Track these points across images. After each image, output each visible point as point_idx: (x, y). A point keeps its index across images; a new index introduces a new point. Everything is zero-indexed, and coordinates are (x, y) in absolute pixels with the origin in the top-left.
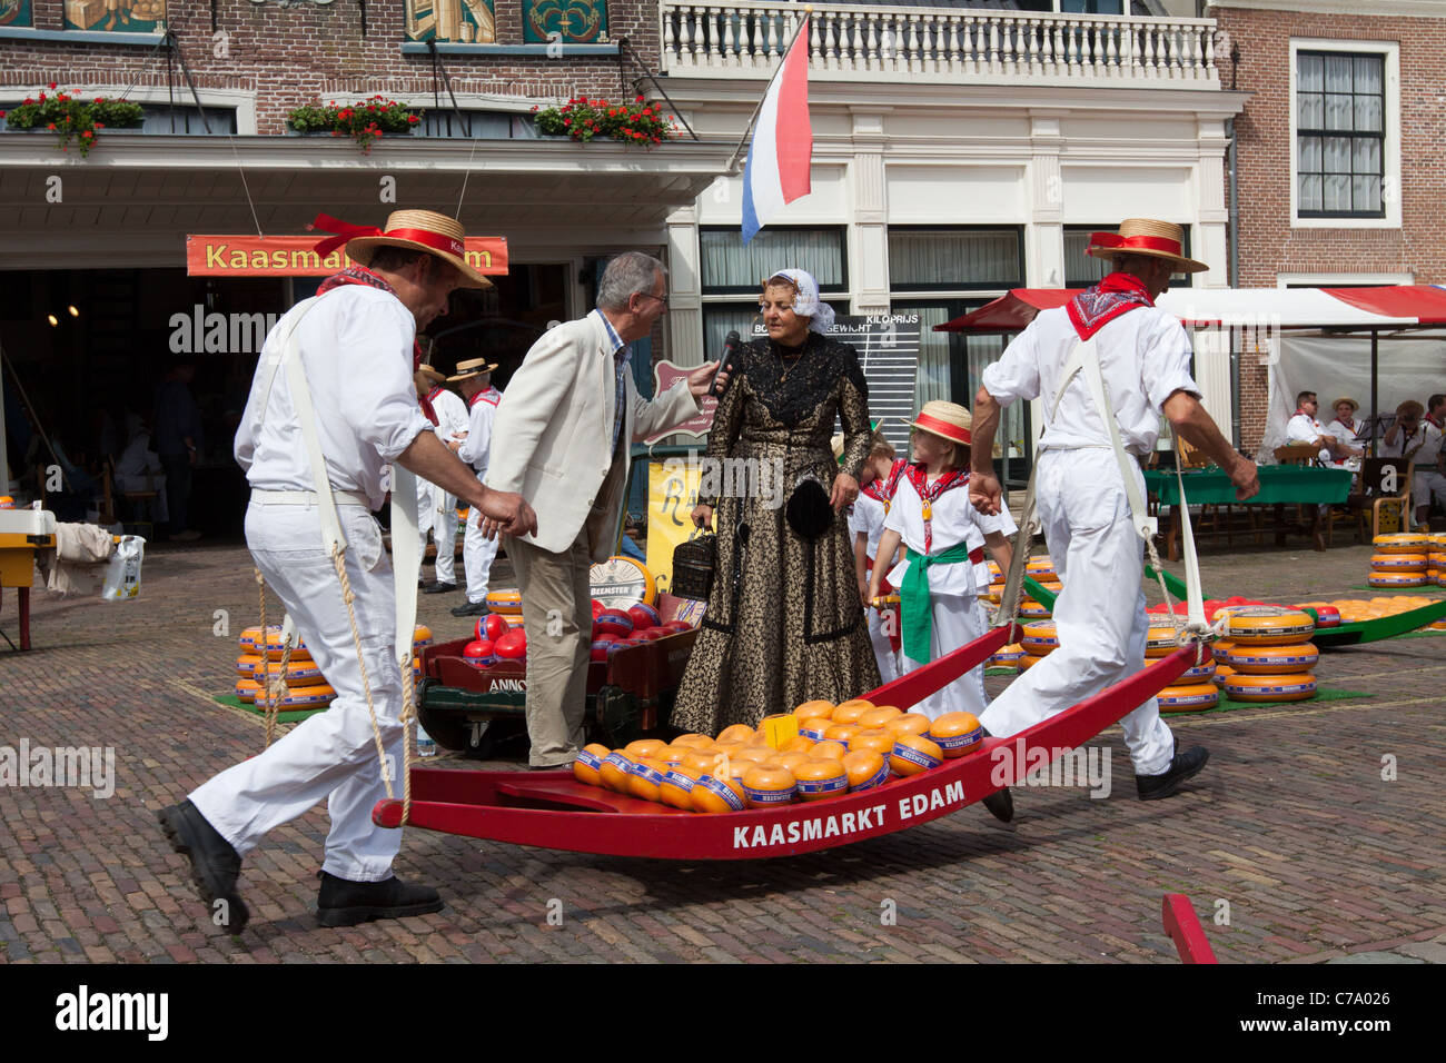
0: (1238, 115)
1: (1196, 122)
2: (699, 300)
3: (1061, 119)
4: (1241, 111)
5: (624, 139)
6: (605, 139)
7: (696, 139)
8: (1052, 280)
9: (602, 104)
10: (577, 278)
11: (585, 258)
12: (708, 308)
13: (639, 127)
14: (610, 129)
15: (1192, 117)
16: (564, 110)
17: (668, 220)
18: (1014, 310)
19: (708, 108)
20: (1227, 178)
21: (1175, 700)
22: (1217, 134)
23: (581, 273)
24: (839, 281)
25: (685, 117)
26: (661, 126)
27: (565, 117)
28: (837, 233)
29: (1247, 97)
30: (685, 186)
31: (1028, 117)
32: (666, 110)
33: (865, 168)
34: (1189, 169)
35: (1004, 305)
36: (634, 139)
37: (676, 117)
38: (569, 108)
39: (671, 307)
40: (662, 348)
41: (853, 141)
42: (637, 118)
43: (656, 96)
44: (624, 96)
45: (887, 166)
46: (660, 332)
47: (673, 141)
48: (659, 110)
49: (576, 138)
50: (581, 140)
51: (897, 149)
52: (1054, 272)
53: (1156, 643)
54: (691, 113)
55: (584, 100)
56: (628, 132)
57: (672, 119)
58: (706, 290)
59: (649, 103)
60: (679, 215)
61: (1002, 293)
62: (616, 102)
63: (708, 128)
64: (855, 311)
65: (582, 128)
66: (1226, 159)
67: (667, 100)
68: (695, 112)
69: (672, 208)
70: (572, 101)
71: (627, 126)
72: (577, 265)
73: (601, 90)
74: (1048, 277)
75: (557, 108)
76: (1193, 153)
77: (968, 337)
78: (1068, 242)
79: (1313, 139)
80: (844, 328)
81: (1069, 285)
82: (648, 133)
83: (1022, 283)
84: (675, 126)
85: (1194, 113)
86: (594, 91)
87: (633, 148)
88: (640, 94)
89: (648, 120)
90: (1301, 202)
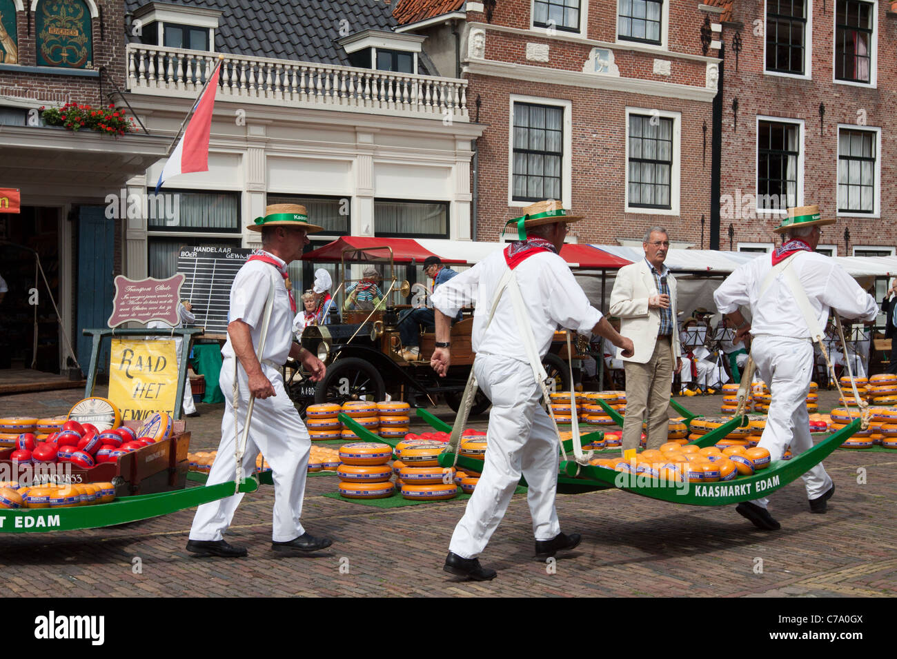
0: (479, 137)
1: (455, 140)
2: (145, 234)
3: (375, 134)
4: (481, 135)
5: (100, 131)
6: (89, 130)
7: (147, 133)
8: (367, 231)
9: (87, 108)
10: (66, 217)
11: (73, 204)
12: (152, 240)
13: (111, 124)
14: (91, 124)
15: (452, 137)
16: (62, 110)
17: (128, 183)
18: (343, 249)
19: (155, 114)
20: (472, 174)
21: (431, 493)
22: (466, 147)
23: (69, 213)
24: (235, 226)
25: (142, 120)
26: (125, 124)
27: (62, 115)
28: (236, 196)
29: (485, 128)
30: (139, 162)
31: (355, 131)
32: (130, 114)
33: (254, 158)
34: (450, 168)
35: (337, 245)
36: (107, 131)
37: (135, 119)
38: (65, 109)
39: (128, 238)
40: (120, 263)
41: (247, 140)
42: (110, 119)
43: (122, 104)
44: (101, 103)
45: (268, 156)
46: (120, 254)
47: (132, 133)
48: (125, 113)
49: (69, 128)
50: (72, 130)
51: (275, 147)
52: (368, 226)
53: (421, 458)
54: (144, 117)
55: (75, 104)
56: (103, 126)
57: (132, 119)
58: (150, 228)
59: (118, 109)
60: (135, 180)
61: (336, 238)
62: (97, 107)
63: (155, 126)
64: (245, 246)
65: (75, 122)
66: (472, 164)
67: (130, 107)
68: (147, 116)
69: (130, 176)
70: (67, 105)
71: (103, 123)
72: (67, 208)
73: (87, 99)
74: (364, 229)
75: (57, 108)
76: (453, 159)
77: (315, 265)
78: (377, 209)
79: (522, 154)
80: (237, 256)
81: (377, 234)
82: (117, 128)
83: (348, 232)
84: (134, 124)
85: (454, 135)
86: (82, 99)
87: (106, 136)
88: (113, 103)
89: (116, 120)
90: (514, 191)
